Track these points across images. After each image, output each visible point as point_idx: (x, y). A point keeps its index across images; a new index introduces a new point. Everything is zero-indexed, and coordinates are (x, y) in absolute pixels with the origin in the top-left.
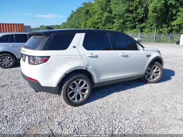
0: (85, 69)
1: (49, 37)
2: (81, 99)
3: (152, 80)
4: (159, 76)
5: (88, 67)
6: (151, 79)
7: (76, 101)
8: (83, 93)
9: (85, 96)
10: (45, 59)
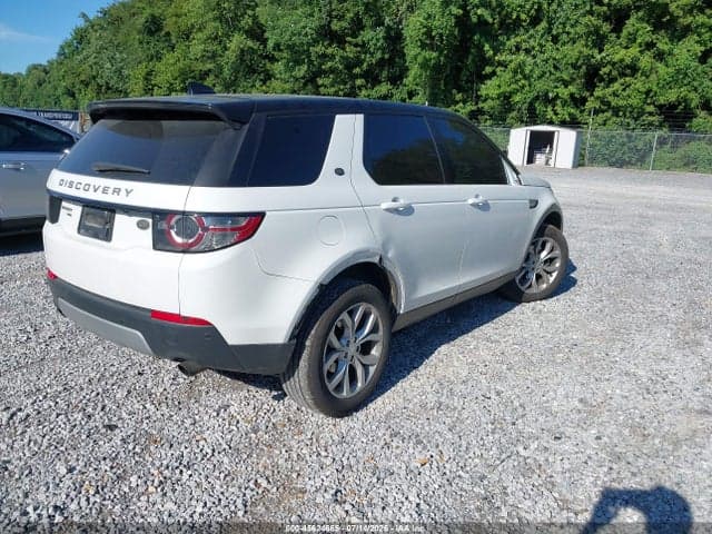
0: (376, 260)
1: (247, 126)
2: (359, 385)
3: (534, 290)
4: (555, 275)
5: (387, 252)
6: (530, 286)
7: (345, 394)
8: (366, 360)
9: (372, 370)
10: (245, 227)
